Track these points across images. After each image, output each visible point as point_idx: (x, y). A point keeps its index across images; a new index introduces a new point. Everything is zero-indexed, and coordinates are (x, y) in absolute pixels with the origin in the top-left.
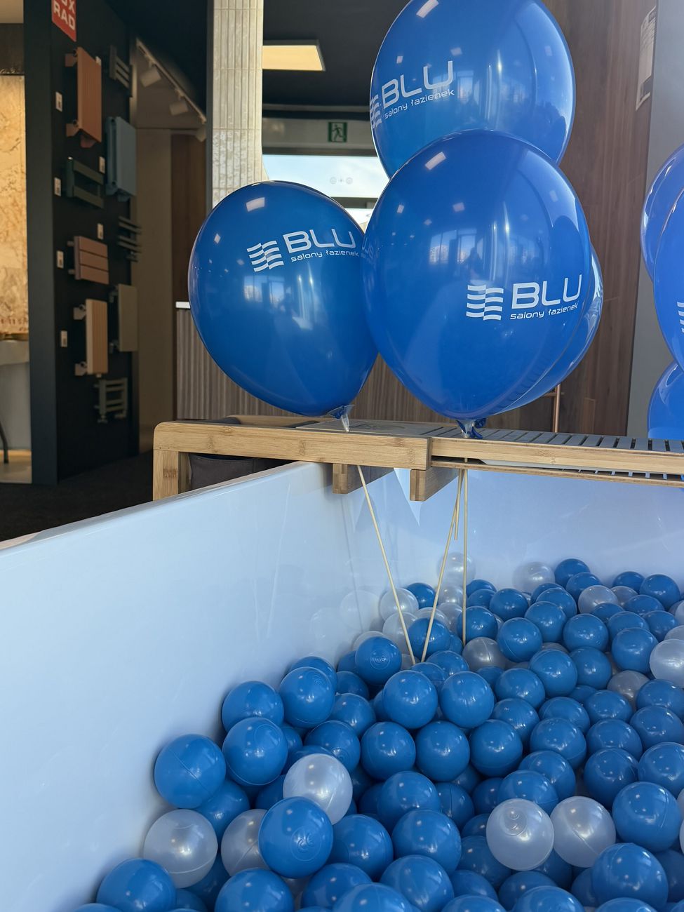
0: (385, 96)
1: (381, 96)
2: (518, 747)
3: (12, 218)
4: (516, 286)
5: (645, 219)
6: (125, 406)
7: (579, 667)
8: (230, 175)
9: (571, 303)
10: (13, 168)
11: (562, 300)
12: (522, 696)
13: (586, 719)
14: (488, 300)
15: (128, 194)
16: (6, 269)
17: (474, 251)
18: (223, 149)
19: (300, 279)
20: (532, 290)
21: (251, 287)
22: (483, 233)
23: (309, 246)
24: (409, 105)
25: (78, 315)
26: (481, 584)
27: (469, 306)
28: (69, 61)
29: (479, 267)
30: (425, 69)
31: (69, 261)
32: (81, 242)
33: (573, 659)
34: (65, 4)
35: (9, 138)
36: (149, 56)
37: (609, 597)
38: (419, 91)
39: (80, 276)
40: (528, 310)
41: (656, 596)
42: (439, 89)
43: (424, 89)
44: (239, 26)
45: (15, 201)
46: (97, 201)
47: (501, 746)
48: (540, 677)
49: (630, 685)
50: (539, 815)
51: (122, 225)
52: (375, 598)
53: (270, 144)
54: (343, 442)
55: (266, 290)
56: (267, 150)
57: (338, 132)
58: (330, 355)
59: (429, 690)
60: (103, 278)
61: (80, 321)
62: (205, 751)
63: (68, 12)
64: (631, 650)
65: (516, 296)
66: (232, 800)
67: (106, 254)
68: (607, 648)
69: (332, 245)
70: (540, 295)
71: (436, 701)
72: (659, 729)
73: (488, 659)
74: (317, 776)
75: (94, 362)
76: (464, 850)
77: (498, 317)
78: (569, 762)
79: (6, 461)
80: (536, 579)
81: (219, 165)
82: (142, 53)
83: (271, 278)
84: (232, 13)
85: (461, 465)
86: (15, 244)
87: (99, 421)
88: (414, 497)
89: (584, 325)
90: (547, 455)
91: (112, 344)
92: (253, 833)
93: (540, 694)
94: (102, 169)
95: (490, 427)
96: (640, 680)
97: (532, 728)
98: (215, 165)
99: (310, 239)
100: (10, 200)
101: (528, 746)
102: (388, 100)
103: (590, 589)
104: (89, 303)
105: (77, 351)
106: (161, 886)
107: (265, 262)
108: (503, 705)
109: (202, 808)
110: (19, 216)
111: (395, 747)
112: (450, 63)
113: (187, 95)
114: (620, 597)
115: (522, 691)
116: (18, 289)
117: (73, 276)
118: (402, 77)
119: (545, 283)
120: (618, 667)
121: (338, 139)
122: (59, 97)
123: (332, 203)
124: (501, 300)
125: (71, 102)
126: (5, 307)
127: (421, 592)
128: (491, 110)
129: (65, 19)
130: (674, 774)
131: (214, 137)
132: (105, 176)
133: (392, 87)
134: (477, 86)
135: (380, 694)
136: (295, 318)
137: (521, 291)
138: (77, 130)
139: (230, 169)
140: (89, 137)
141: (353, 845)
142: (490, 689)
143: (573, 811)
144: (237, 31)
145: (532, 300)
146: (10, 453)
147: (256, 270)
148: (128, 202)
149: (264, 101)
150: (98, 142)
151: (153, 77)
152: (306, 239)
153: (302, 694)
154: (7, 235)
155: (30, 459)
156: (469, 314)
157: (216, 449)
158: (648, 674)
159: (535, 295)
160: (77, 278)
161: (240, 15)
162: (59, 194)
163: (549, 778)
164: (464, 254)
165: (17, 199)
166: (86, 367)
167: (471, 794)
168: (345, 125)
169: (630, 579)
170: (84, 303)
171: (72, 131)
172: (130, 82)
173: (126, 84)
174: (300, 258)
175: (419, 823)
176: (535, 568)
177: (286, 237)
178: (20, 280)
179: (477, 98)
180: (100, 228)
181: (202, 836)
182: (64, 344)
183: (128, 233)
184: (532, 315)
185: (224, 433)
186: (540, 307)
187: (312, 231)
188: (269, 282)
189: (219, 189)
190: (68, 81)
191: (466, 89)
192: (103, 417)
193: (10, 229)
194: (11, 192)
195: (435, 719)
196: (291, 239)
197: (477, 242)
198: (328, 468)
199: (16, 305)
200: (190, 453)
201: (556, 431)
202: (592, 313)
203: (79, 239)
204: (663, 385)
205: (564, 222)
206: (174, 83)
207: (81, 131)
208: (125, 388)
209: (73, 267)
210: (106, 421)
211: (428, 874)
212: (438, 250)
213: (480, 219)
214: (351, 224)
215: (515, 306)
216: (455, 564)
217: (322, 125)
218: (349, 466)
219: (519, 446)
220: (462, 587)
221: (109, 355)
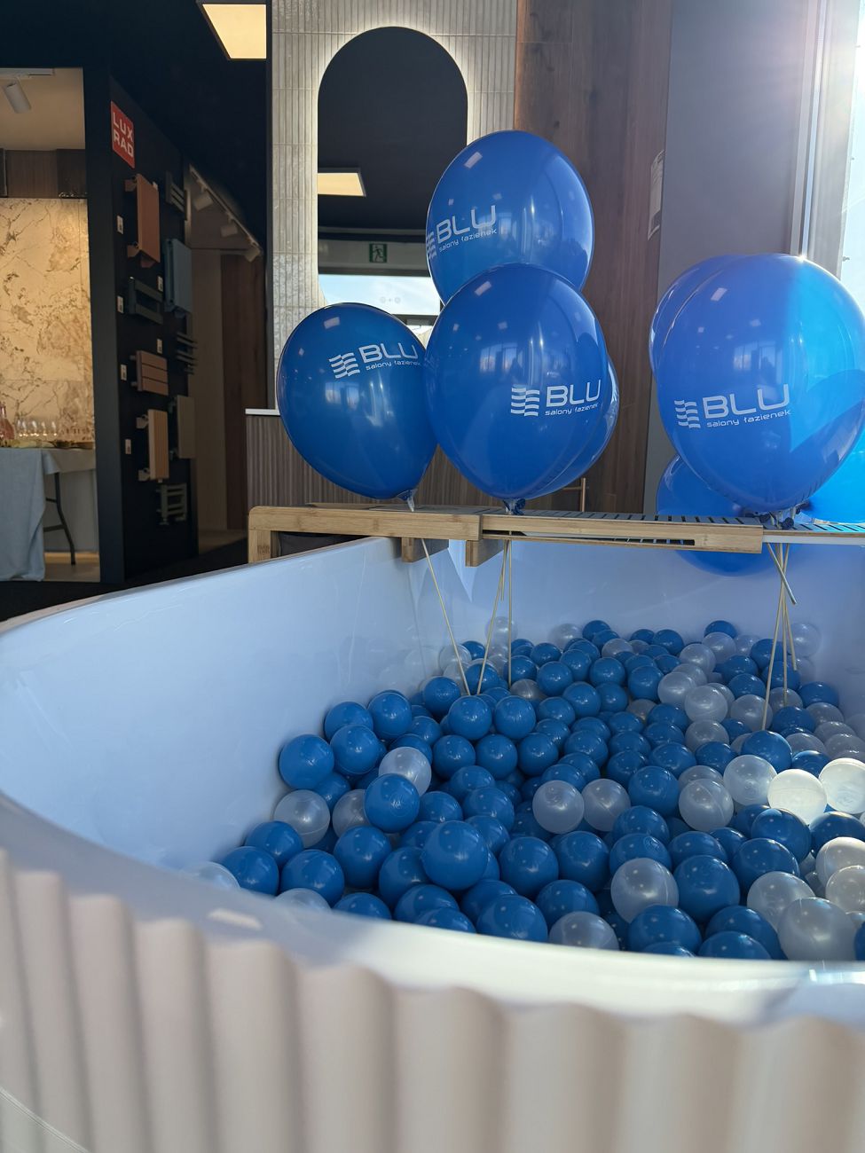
0: (439, 233)
1: (436, 233)
2: (555, 753)
3: (74, 334)
4: (550, 389)
5: (653, 335)
6: (185, 510)
7: (602, 697)
8: (289, 294)
9: (592, 403)
10: (74, 287)
11: (585, 401)
12: (558, 718)
13: (608, 733)
14: (527, 400)
15: (185, 311)
16: (68, 382)
17: (515, 361)
18: (282, 271)
19: (372, 385)
20: (562, 392)
21: (331, 391)
22: (523, 347)
23: (380, 357)
24: (460, 241)
25: (140, 424)
26: (523, 642)
27: (513, 404)
28: (129, 187)
29: (520, 374)
30: (473, 212)
31: (132, 374)
32: (144, 357)
33: (598, 692)
34: (124, 132)
35: (69, 258)
36: (201, 181)
37: (628, 647)
38: (468, 229)
39: (142, 386)
40: (559, 408)
41: (665, 646)
42: (484, 227)
43: (472, 228)
44: (295, 159)
45: (76, 317)
46: (158, 318)
47: (541, 751)
48: (571, 704)
49: (643, 709)
50: (574, 792)
51: (179, 339)
52: (436, 653)
53: (326, 264)
54: (411, 520)
55: (344, 393)
56: (322, 270)
57: (379, 253)
58: (397, 449)
59: (485, 711)
60: (163, 390)
61: (142, 430)
62: (319, 745)
63: (127, 140)
64: (643, 683)
65: (549, 397)
66: (337, 785)
67: (165, 367)
68: (625, 683)
69: (399, 356)
70: (568, 396)
71: (491, 720)
72: (665, 739)
73: (530, 696)
74: (405, 762)
75: (156, 468)
76: (516, 822)
77: (536, 414)
78: (595, 762)
79: (73, 563)
80: (567, 637)
81: (279, 286)
82: (195, 179)
83: (348, 384)
84: (289, 148)
85: (506, 537)
86: (76, 358)
87: (161, 524)
88: (469, 563)
89: (603, 423)
90: (575, 527)
91: (172, 452)
92: (357, 805)
93: (572, 716)
94: (160, 288)
95: (529, 509)
96: (650, 705)
97: (565, 739)
98: (275, 285)
99: (381, 351)
100: (71, 317)
101: (562, 751)
102: (442, 236)
103: (611, 642)
104: (151, 413)
105: (139, 457)
106: (293, 842)
107: (344, 370)
108: (542, 724)
109: (317, 789)
110: (79, 332)
111: (460, 752)
112: (493, 207)
113: (237, 217)
114: (636, 648)
115: (557, 714)
116: (80, 401)
117: (136, 388)
118: (454, 218)
119: (572, 386)
120: (632, 697)
121: (379, 259)
122: (120, 220)
123: (395, 321)
124: (538, 400)
125: (131, 224)
126: (68, 418)
127: (473, 647)
128: (526, 246)
129: (125, 146)
130: (675, 764)
131: (274, 260)
132: (164, 293)
133: (446, 226)
134: (515, 224)
135: (446, 717)
136: (368, 417)
137: (553, 393)
138: (138, 251)
139: (289, 289)
140: (148, 258)
141: (433, 812)
142: (533, 710)
143: (598, 789)
144: (294, 164)
145: (562, 400)
146: (77, 555)
147: (337, 377)
148: (185, 319)
149: (320, 223)
150: (156, 262)
151: (205, 201)
152: (378, 351)
153: (386, 713)
154: (69, 349)
155: (98, 561)
156: (512, 411)
157: (303, 527)
158: (657, 701)
159: (564, 396)
160: (139, 389)
161: (297, 150)
162: (122, 312)
163: (580, 771)
164: (507, 364)
165: (78, 316)
166: (149, 473)
167: (519, 789)
168: (385, 247)
169: (643, 635)
170: (147, 414)
171: (132, 252)
172: (185, 206)
173: (181, 208)
174: (373, 367)
175: (482, 796)
176: (566, 628)
177: (361, 349)
178: (82, 393)
179: (514, 235)
180: (159, 343)
181: (318, 808)
182: (128, 452)
183: (185, 348)
184: (562, 412)
185: (308, 513)
186: (568, 406)
187: (382, 345)
188: (347, 387)
189: (280, 307)
190: (128, 204)
191: (506, 227)
192: (165, 520)
193: (72, 344)
194: (72, 309)
195: (489, 733)
196: (365, 351)
197: (517, 354)
198: (397, 542)
199: (78, 416)
200: (279, 532)
201: (583, 510)
202: (609, 415)
203: (140, 354)
204: (668, 474)
205: (587, 337)
206: (225, 207)
207: (141, 251)
208: (185, 493)
209: (135, 379)
210: (168, 524)
211: (492, 827)
212: (487, 360)
213: (520, 336)
214: (413, 339)
215: (549, 404)
216: (501, 626)
217: (364, 246)
218: (415, 539)
219: (554, 520)
220: (507, 645)
221: (170, 462)
